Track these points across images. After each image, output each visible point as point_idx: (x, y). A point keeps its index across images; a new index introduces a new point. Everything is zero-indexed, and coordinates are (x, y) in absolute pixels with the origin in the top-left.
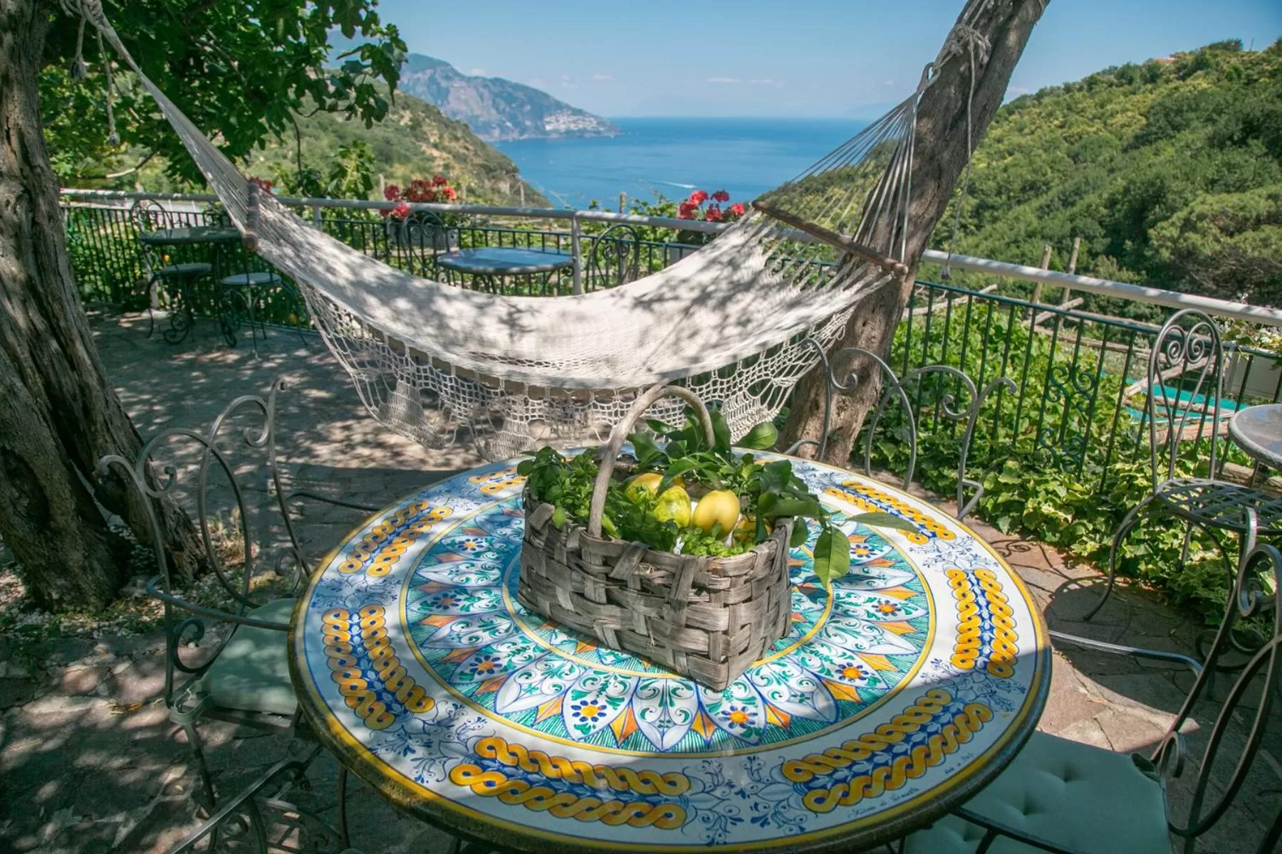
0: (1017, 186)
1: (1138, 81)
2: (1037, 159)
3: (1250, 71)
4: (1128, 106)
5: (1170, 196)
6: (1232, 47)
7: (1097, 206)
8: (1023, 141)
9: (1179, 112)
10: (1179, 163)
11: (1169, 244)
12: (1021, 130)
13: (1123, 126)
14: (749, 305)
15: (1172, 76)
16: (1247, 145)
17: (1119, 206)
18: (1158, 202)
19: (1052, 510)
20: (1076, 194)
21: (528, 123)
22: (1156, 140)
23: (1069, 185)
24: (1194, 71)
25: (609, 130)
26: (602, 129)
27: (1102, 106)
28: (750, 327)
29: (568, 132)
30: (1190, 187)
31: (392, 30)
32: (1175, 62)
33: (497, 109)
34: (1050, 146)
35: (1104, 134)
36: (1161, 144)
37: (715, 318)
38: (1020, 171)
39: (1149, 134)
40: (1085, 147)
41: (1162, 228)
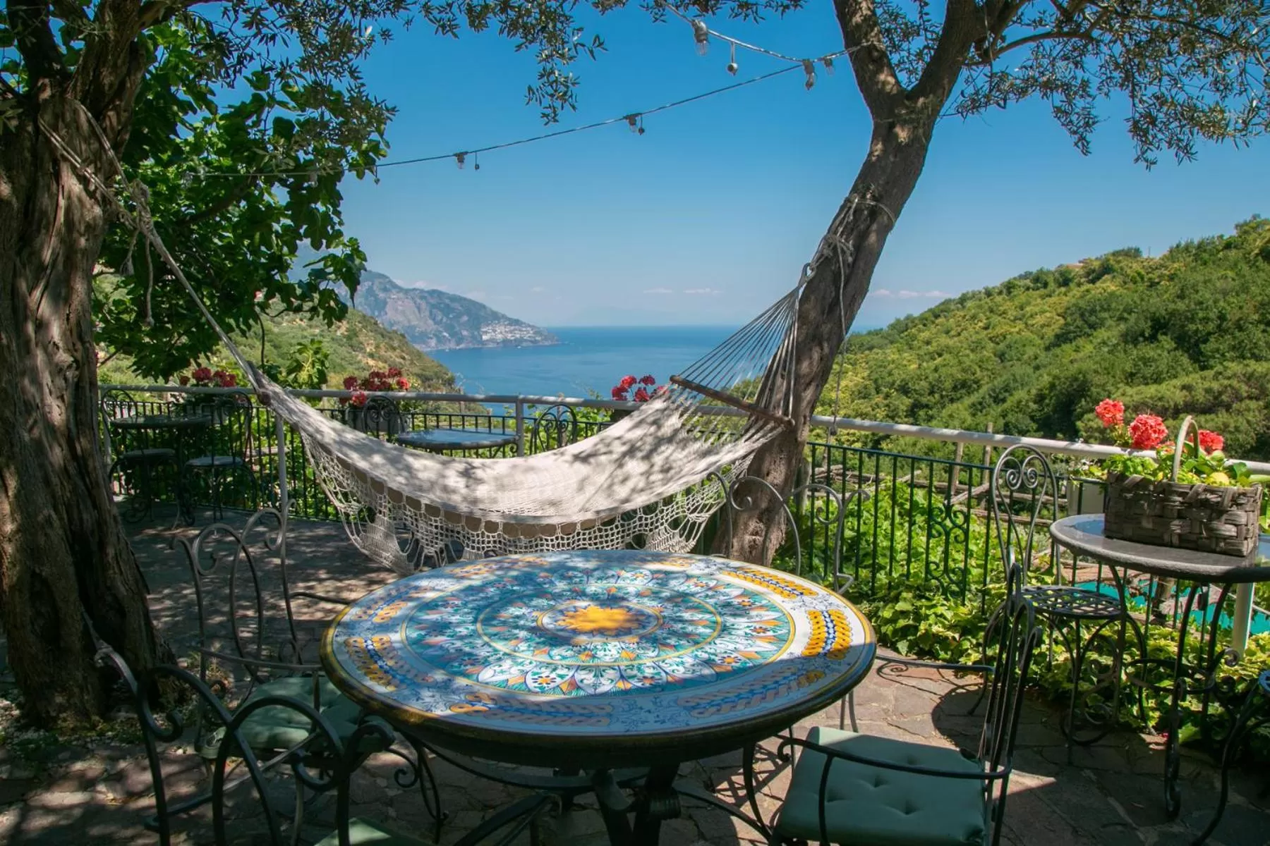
0: (948, 384)
1: (1052, 286)
2: (965, 359)
3: (1150, 275)
4: (1046, 308)
5: (1093, 389)
6: (1134, 254)
7: (1027, 401)
8: (951, 342)
9: (1093, 312)
10: (1098, 358)
11: (1097, 434)
12: (947, 332)
13: (1043, 326)
14: (671, 455)
15: (1082, 280)
16: (1159, 341)
17: (1047, 401)
18: (1083, 396)
19: (941, 630)
20: (1006, 391)
21: (465, 333)
22: (1075, 338)
23: (999, 382)
24: (1103, 274)
25: (546, 339)
26: (538, 338)
27: (1022, 309)
28: (672, 472)
29: (505, 341)
30: (1112, 380)
31: (354, 243)
32: (1083, 267)
33: (434, 319)
34: (976, 347)
35: (1026, 334)
36: (1081, 341)
37: (643, 467)
38: (950, 371)
39: (1069, 332)
40: (1009, 347)
41: (1089, 420)
